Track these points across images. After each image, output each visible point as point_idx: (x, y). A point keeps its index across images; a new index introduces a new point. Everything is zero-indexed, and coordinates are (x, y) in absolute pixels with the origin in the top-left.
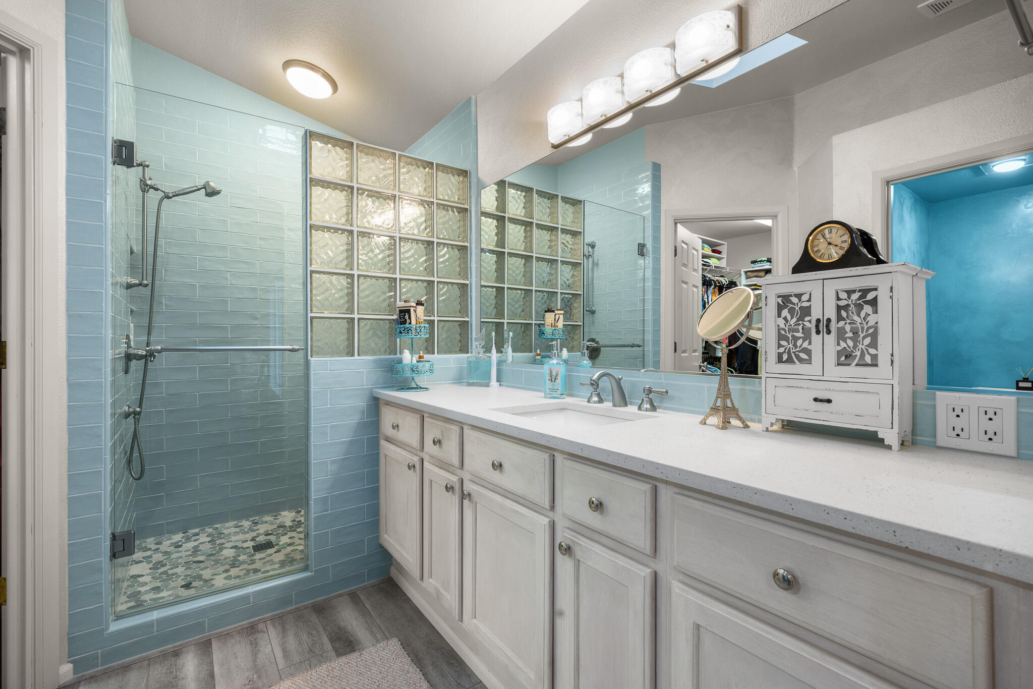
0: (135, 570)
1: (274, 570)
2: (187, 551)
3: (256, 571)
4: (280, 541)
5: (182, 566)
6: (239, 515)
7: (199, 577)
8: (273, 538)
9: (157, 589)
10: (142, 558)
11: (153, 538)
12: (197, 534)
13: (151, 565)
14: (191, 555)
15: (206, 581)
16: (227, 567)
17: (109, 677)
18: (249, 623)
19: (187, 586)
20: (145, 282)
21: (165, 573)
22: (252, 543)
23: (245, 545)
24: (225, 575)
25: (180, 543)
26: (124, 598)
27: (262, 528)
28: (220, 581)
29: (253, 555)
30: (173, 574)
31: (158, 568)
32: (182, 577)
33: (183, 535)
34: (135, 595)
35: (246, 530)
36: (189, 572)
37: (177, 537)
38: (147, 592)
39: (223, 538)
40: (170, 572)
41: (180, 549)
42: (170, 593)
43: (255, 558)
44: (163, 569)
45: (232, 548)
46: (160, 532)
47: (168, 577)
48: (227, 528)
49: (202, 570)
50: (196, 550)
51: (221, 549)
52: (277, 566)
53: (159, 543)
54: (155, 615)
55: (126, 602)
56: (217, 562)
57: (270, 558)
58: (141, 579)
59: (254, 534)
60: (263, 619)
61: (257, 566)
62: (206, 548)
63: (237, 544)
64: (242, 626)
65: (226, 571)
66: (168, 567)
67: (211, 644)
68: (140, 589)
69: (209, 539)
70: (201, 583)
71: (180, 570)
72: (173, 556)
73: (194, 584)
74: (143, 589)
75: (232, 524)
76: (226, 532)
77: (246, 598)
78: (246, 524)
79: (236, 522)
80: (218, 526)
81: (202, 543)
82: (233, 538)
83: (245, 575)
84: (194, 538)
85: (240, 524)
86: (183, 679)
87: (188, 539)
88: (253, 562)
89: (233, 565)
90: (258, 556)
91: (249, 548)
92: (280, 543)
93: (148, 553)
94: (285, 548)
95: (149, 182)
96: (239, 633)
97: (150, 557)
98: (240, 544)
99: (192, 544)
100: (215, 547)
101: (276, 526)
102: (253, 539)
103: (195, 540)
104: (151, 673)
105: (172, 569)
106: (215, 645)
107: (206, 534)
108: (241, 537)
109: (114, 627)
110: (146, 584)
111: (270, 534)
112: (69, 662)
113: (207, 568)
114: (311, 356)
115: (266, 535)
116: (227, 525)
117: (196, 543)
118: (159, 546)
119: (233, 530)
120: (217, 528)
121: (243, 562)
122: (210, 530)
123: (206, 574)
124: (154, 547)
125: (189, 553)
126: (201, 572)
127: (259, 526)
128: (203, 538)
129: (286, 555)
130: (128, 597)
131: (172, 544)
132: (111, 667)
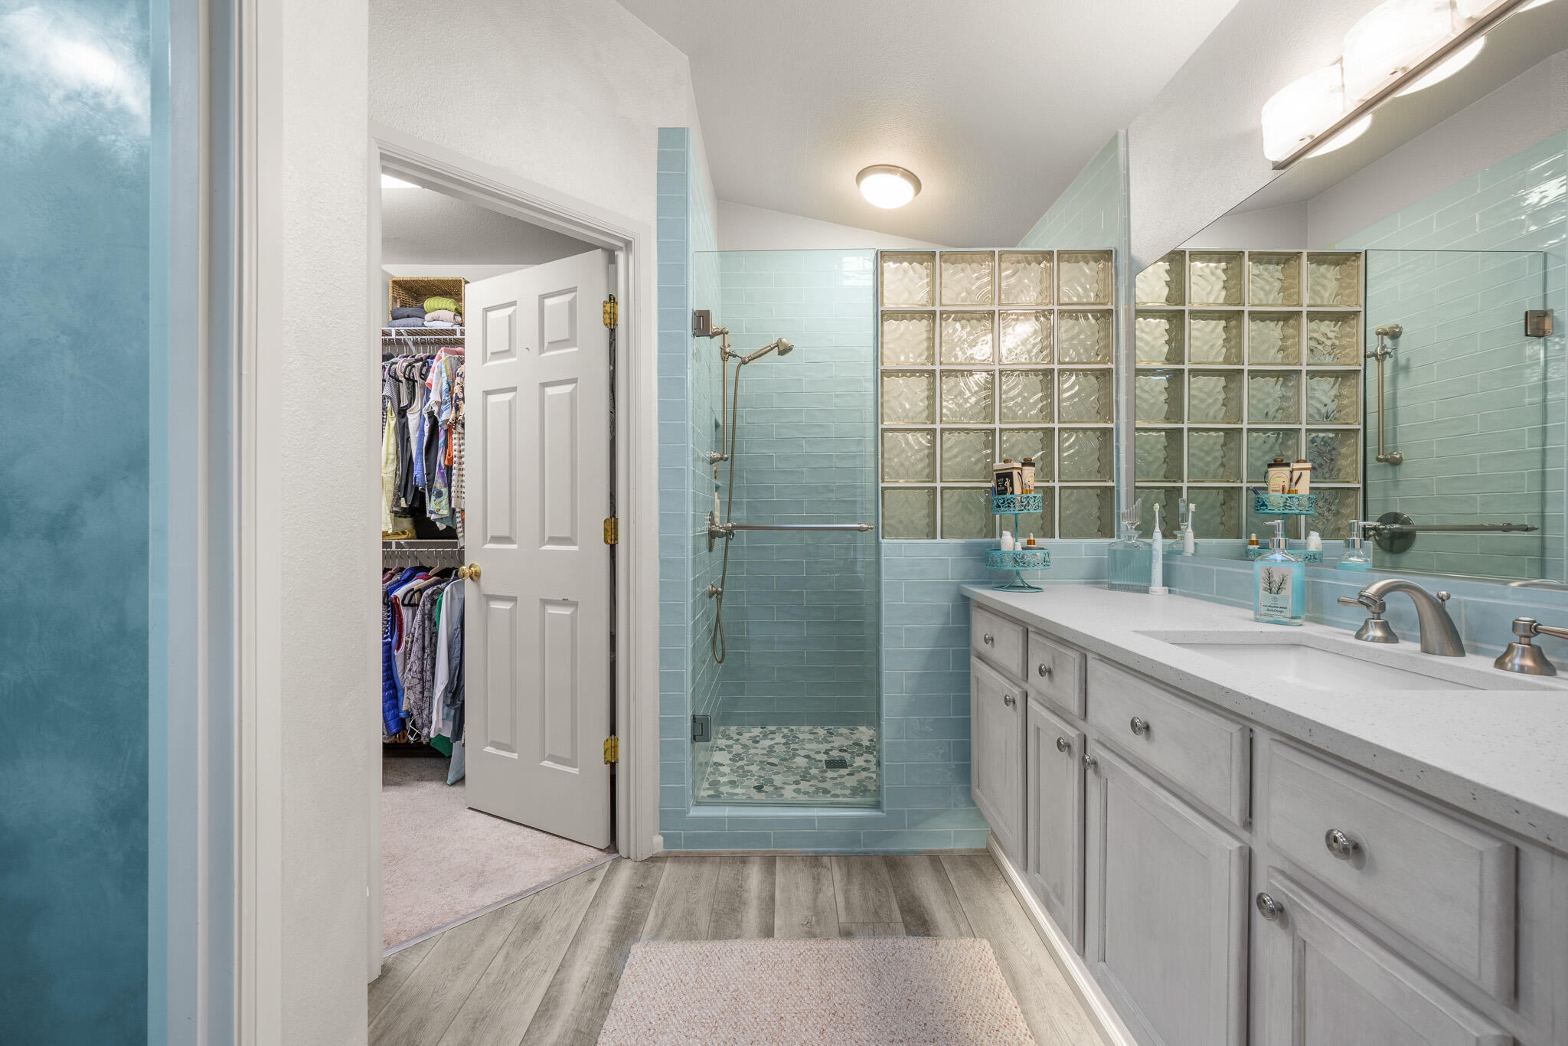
0: (719, 757)
1: (844, 796)
2: (764, 749)
3: (826, 791)
4: (855, 762)
5: (757, 765)
6: (816, 720)
7: (770, 782)
8: (847, 756)
9: (733, 783)
10: (725, 746)
11: (735, 727)
12: (773, 733)
13: (731, 756)
14: (766, 755)
15: (776, 788)
16: (798, 778)
17: (689, 862)
18: (815, 852)
19: (759, 788)
20: (726, 456)
21: (741, 767)
22: (824, 757)
23: (818, 757)
24: (795, 787)
25: (758, 739)
26: (706, 785)
27: (837, 742)
28: (789, 793)
29: (825, 771)
30: (748, 771)
31: (737, 761)
32: (756, 777)
33: (761, 730)
34: (714, 784)
35: (820, 739)
36: (763, 773)
37: (756, 731)
38: (725, 784)
39: (797, 743)
40: (746, 768)
41: (757, 745)
42: (744, 791)
43: (826, 775)
44: (740, 763)
45: (805, 757)
46: (743, 722)
47: (746, 774)
48: (803, 732)
49: (774, 774)
50: (771, 750)
51: (794, 756)
52: (848, 792)
53: (740, 734)
54: (727, 812)
55: (708, 789)
56: (789, 769)
57: (842, 780)
58: (722, 769)
59: (828, 746)
60: (828, 852)
61: (828, 785)
62: (780, 749)
63: (810, 753)
64: (807, 852)
65: (797, 783)
66: (745, 762)
67: (775, 862)
68: (719, 779)
69: (784, 741)
70: (772, 789)
71: (754, 768)
72: (751, 751)
73: (765, 788)
74: (723, 780)
75: (807, 728)
76: (801, 736)
77: (810, 821)
78: (821, 732)
79: (811, 728)
80: (794, 728)
81: (776, 744)
82: (807, 746)
83: (814, 792)
84: (770, 736)
85: (815, 731)
86: (747, 891)
87: (765, 736)
88: (824, 780)
89: (804, 778)
90: (830, 774)
91: (821, 761)
92: (855, 765)
93: (730, 742)
94: (859, 772)
95: (727, 350)
96: (803, 860)
97: (731, 746)
98: (813, 755)
99: (767, 743)
100: (789, 752)
101: (852, 742)
102: (826, 752)
103: (771, 739)
104: (721, 873)
105: (748, 765)
106: (779, 865)
107: (782, 735)
108: (814, 746)
109: (695, 812)
110: (725, 775)
111: (845, 751)
112: (660, 834)
113: (779, 773)
114: (883, 538)
115: (841, 751)
116: (803, 728)
117: (772, 742)
118: (739, 737)
119: (807, 736)
120: (792, 730)
121: (814, 777)
122: (786, 731)
123: (778, 780)
124: (736, 737)
125: (765, 752)
126: (773, 777)
127: (834, 738)
128: (779, 739)
129: (859, 781)
130: (709, 784)
131: (751, 738)
132: (690, 852)
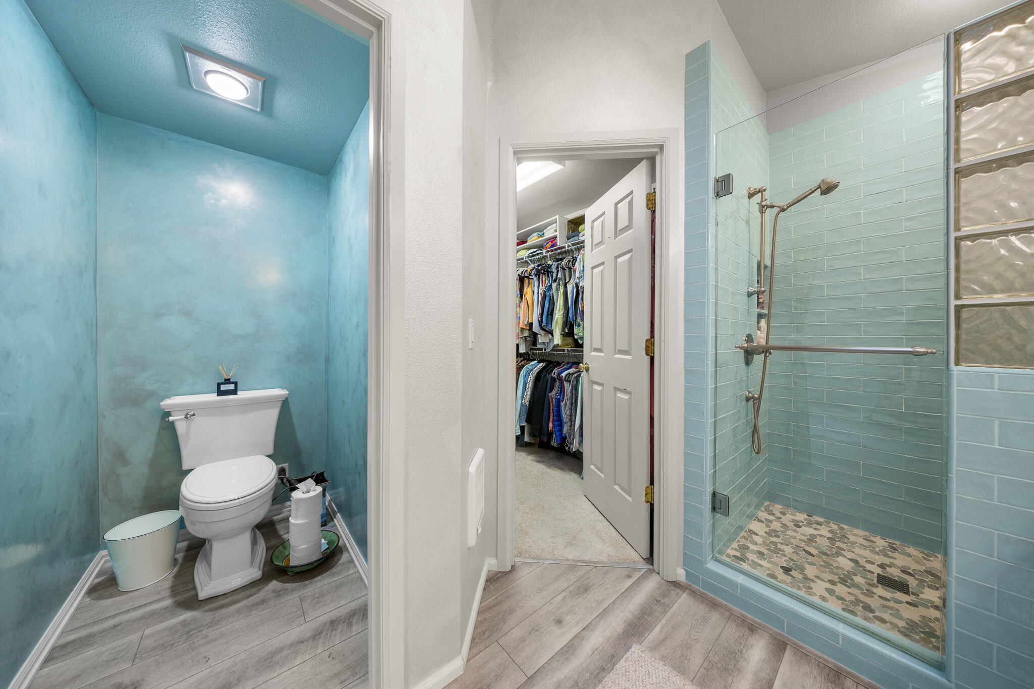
0: (754, 526)
2: (804, 535)
3: (867, 608)
4: (923, 593)
5: (792, 547)
6: (875, 528)
7: (802, 570)
8: (912, 582)
9: (761, 554)
10: (765, 519)
11: (781, 507)
12: (820, 524)
13: (767, 530)
14: (805, 542)
15: (806, 578)
16: (836, 579)
17: (702, 602)
18: (836, 666)
19: (787, 570)
21: (775, 544)
22: (879, 571)
23: (869, 567)
24: (829, 586)
25: (801, 524)
26: (735, 545)
27: (901, 560)
28: (820, 587)
29: (873, 585)
30: (780, 550)
31: (771, 536)
32: (787, 558)
33: (807, 517)
34: (743, 548)
35: (877, 550)
36: (795, 557)
37: (801, 517)
38: (753, 552)
39: (845, 543)
40: (779, 546)
41: (798, 529)
42: (769, 566)
43: (875, 590)
44: (774, 539)
45: (851, 560)
46: (788, 505)
47: (777, 551)
48: (855, 535)
49: (809, 563)
50: (811, 540)
51: (838, 554)
52: (901, 624)
53: (783, 513)
54: (740, 579)
55: (735, 550)
56: (827, 565)
57: (897, 606)
58: (755, 537)
59: (887, 561)
61: (873, 602)
62: (823, 543)
63: (859, 559)
64: (826, 660)
65: (832, 582)
66: (779, 540)
67: (785, 649)
68: (749, 545)
69: (830, 535)
70: (801, 576)
71: (788, 550)
72: (789, 533)
73: (793, 573)
74: (753, 547)
75: (862, 533)
76: (852, 538)
77: (832, 633)
78: (880, 543)
79: (868, 534)
80: (845, 527)
81: (820, 535)
82: (857, 550)
83: (851, 602)
84: (815, 526)
85: (872, 538)
86: (745, 660)
87: (809, 524)
88: (870, 594)
89: (843, 581)
90: (880, 591)
91: (873, 573)
92: (922, 596)
93: (771, 518)
94: (927, 607)
96: (819, 666)
97: (771, 521)
98: (862, 562)
99: (810, 531)
100: (832, 548)
101: (924, 568)
102: (882, 566)
103: (816, 529)
104: (726, 627)
105: (782, 544)
106: (788, 655)
107: (830, 529)
108: (867, 554)
109: (712, 566)
110: (756, 544)
111: (910, 574)
112: (683, 568)
113: (814, 565)
115: (904, 572)
116: (856, 531)
117: (815, 532)
118: (782, 516)
119: (861, 541)
120: (843, 529)
121: (857, 586)
122: (835, 527)
123: (811, 571)
124: (778, 514)
125: (804, 538)
126: (806, 566)
127: (896, 555)
128: (824, 531)
129: (924, 617)
130: (738, 546)
131: (793, 521)
132: (706, 594)
